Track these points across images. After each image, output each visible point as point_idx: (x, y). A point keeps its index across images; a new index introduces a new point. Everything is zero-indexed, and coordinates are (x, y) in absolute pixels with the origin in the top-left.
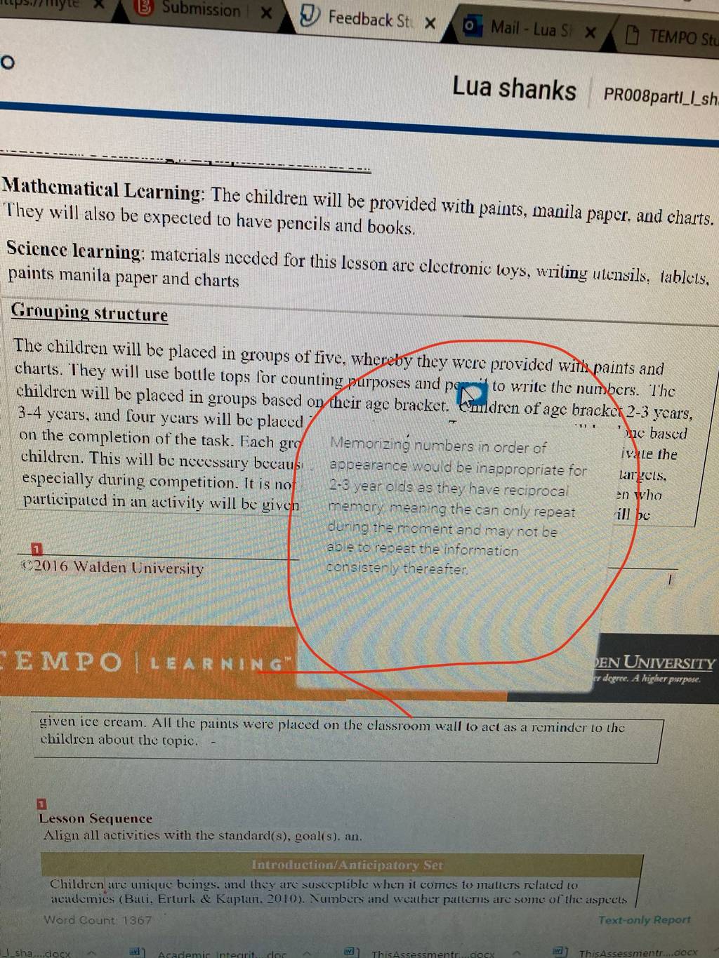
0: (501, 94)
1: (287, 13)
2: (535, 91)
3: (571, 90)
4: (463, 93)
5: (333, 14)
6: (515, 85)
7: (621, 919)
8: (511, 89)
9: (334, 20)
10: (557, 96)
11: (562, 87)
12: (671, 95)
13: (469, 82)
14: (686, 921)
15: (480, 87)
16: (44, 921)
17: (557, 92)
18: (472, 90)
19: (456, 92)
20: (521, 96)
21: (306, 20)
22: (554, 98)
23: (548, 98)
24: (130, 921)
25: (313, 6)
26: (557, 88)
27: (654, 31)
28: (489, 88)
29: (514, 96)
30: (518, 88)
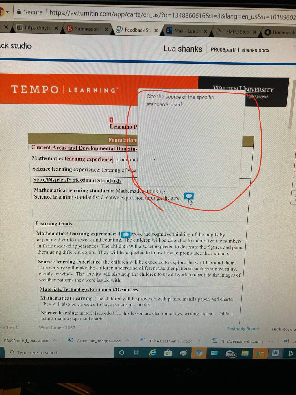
0: (179, 50)
1: (113, 29)
2: (189, 49)
3: (200, 49)
4: (167, 51)
5: (126, 29)
7: (235, 328)
8: (182, 49)
9: (127, 31)
11: (198, 48)
12: (232, 49)
13: (169, 47)
14: (258, 329)
15: (172, 49)
16: (39, 328)
18: (170, 50)
19: (165, 51)
20: (185, 51)
21: (118, 31)
22: (195, 51)
23: (193, 51)
24: (67, 328)
25: (120, 27)
26: (196, 48)
27: (225, 30)
28: (175, 49)
29: (183, 51)
30: (184, 49)
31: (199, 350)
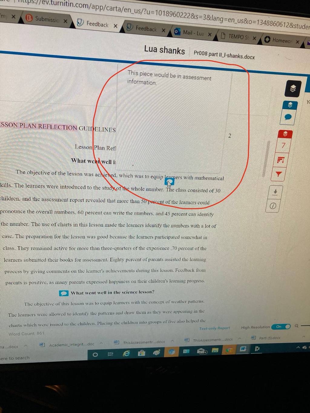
0: (160, 52)
1: (73, 22)
2: (171, 51)
3: (183, 51)
4: (148, 51)
6: (165, 49)
8: (163, 50)
10: (179, 53)
11: (180, 50)
13: (150, 47)
15: (153, 49)
17: (178, 51)
18: (151, 50)
19: (145, 51)
20: (167, 53)
21: (79, 24)
23: (176, 53)
25: (81, 19)
27: (230, 34)
28: (156, 50)
29: (164, 52)
30: (166, 50)
31: (172, 349)
